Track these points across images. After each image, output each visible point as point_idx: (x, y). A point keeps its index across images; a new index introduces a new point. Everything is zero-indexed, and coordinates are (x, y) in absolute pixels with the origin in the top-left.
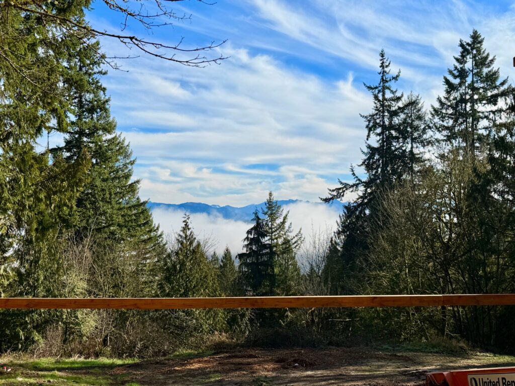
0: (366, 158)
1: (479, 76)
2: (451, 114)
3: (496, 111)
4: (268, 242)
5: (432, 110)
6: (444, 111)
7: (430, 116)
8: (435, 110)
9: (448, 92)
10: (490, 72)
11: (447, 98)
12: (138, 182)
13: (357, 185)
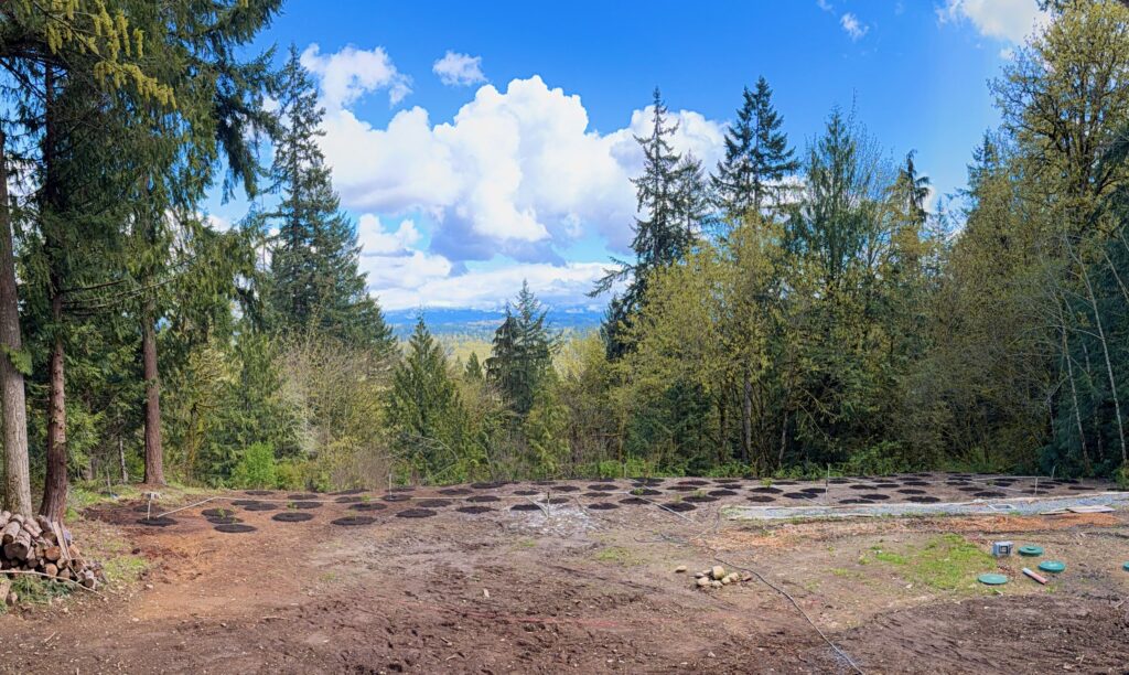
0: (636, 236)
1: (764, 139)
2: (733, 186)
3: (781, 187)
4: (522, 344)
5: (711, 179)
6: (724, 181)
7: (709, 187)
8: (715, 180)
9: (730, 158)
10: (776, 136)
11: (728, 165)
12: (365, 275)
13: (626, 272)
